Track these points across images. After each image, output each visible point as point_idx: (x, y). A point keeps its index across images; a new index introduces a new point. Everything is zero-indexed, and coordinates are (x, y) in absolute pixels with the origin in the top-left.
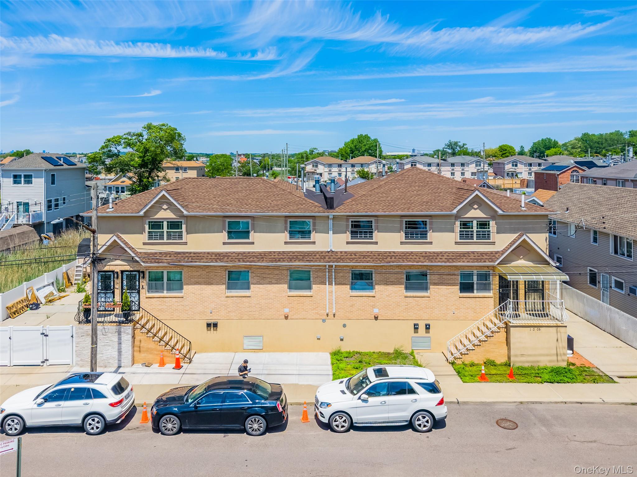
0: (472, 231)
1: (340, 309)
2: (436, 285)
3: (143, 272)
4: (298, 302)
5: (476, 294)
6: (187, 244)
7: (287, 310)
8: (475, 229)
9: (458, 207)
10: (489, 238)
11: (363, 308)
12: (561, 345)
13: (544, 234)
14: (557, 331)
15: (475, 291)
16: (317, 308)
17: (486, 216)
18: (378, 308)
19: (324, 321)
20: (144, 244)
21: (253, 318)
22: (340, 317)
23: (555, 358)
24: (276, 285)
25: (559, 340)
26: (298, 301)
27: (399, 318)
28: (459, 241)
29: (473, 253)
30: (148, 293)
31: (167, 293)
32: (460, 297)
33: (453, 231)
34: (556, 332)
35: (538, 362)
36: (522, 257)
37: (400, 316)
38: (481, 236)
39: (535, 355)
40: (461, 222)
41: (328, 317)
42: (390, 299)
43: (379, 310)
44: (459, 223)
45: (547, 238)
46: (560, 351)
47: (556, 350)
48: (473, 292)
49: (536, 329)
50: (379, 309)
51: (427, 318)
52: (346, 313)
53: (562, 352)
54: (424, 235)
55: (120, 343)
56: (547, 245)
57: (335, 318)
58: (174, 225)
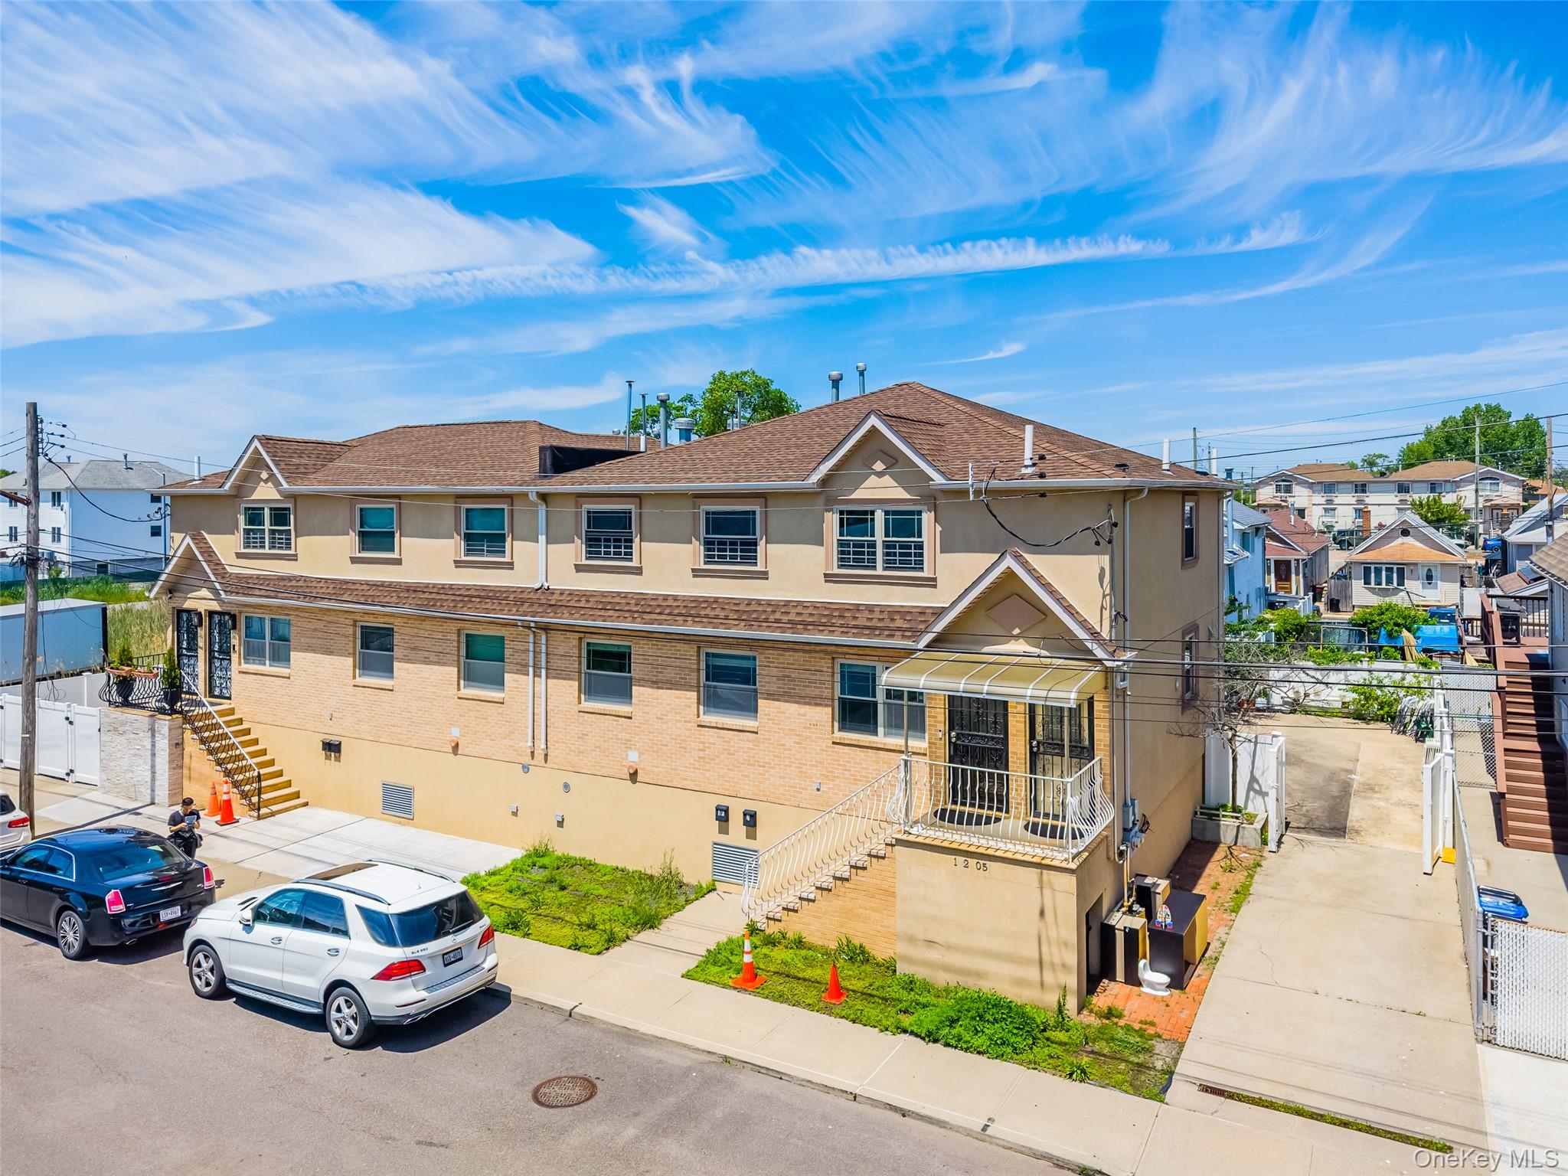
0: (873, 545)
1: (558, 742)
2: (774, 700)
3: (233, 617)
4: (477, 714)
5: (881, 738)
6: (296, 560)
7: (455, 732)
8: (879, 536)
9: (821, 467)
10: (919, 565)
11: (606, 745)
12: (1053, 933)
13: (1094, 558)
14: (1041, 881)
15: (881, 730)
16: (513, 733)
17: (909, 497)
18: (638, 750)
19: (526, 768)
20: (239, 556)
21: (398, 742)
22: (557, 764)
23: (1033, 973)
24: (437, 667)
25: (1048, 912)
26: (477, 711)
27: (684, 784)
28: (837, 571)
29: (870, 608)
30: (245, 663)
31: (270, 666)
32: (834, 743)
33: (820, 542)
34: (1037, 885)
35: (978, 975)
36: (1016, 631)
37: (685, 780)
38: (898, 558)
39: (967, 951)
40: (841, 513)
41: (533, 759)
42: (664, 726)
43: (640, 757)
44: (836, 517)
45: (1102, 570)
46: (1051, 954)
47: (1037, 949)
48: (875, 733)
49: (972, 862)
50: (641, 754)
51: (750, 792)
52: (570, 755)
53: (1057, 960)
54: (748, 551)
55: (153, 755)
56: (1104, 596)
57: (546, 765)
58: (280, 516)
